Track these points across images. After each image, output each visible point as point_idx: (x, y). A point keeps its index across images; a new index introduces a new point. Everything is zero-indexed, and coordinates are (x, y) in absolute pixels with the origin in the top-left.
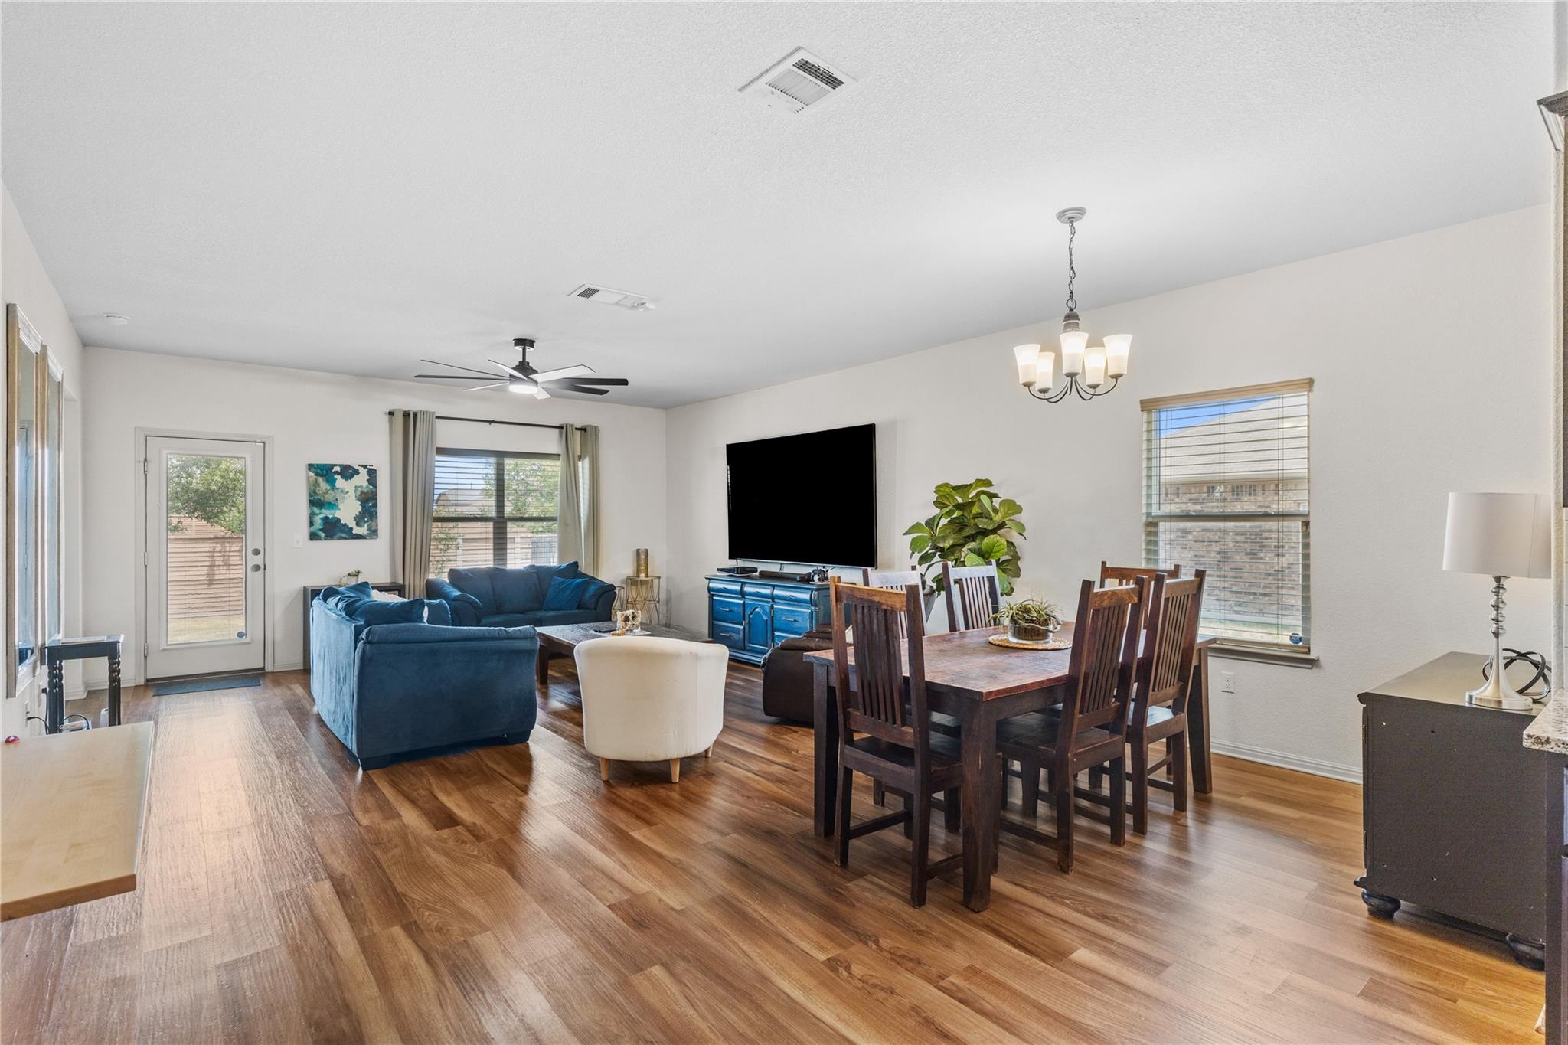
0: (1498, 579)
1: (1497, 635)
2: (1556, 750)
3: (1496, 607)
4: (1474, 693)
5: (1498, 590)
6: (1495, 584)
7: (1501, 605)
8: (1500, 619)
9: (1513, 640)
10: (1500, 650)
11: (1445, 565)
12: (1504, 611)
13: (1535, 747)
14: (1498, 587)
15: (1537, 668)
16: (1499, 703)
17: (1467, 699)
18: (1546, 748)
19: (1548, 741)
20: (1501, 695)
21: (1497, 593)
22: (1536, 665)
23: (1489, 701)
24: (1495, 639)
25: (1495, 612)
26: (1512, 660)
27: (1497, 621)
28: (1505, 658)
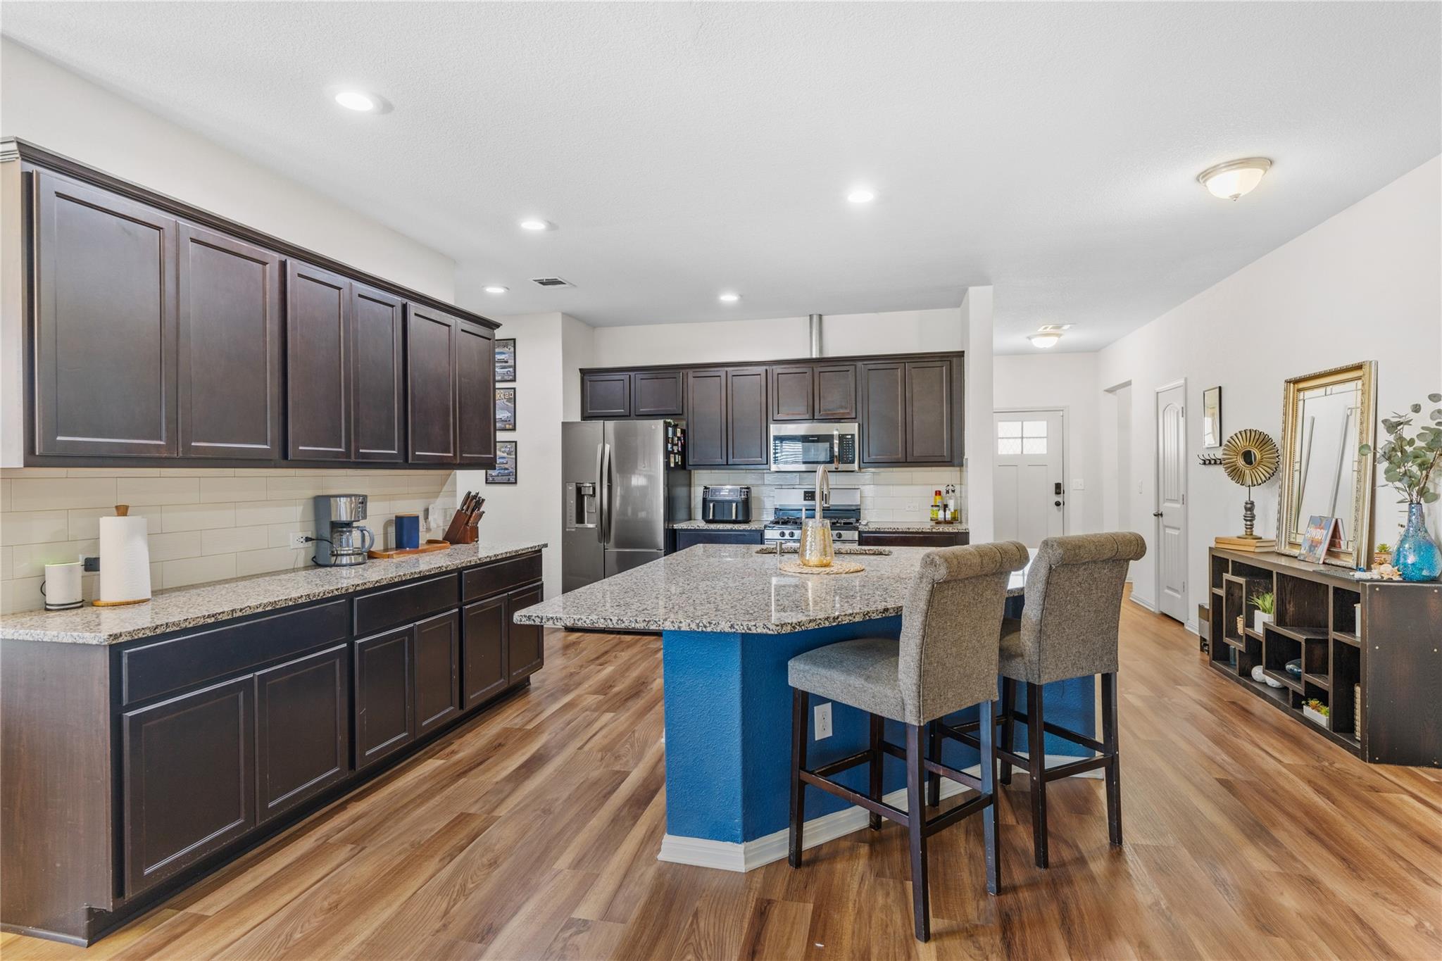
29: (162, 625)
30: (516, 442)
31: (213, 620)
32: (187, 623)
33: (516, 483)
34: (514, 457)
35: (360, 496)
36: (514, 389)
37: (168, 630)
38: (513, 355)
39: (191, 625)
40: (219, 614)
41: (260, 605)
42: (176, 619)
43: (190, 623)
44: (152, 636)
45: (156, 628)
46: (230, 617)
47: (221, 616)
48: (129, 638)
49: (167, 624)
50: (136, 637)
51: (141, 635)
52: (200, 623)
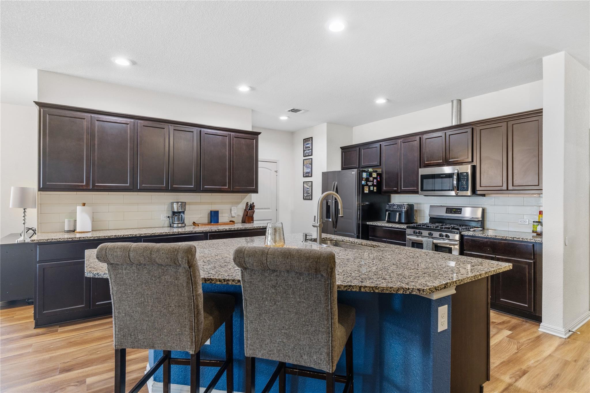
0: (24, 209)
1: (24, 224)
2: (36, 242)
3: (24, 217)
4: (18, 240)
5: (25, 212)
6: (24, 211)
7: (25, 216)
8: (25, 220)
9: (28, 225)
10: (25, 228)
11: (10, 207)
12: (26, 217)
13: (32, 242)
14: (24, 212)
15: (34, 231)
16: (25, 241)
17: (16, 242)
18: (34, 242)
19: (34, 240)
20: (25, 239)
21: (24, 213)
22: (33, 230)
23: (22, 241)
24: (24, 225)
25: (24, 218)
26: (29, 230)
27: (24, 220)
28: (26, 230)
29: (50, 239)
30: (312, 182)
31: (71, 240)
32: (60, 240)
33: (312, 199)
34: (311, 188)
35: (183, 202)
36: (312, 159)
37: (52, 241)
38: (311, 144)
39: (62, 240)
40: (74, 238)
41: (92, 237)
42: (56, 238)
43: (61, 240)
44: (46, 242)
45: (48, 239)
46: (78, 239)
47: (75, 239)
48: (38, 242)
49: (52, 239)
50: (40, 242)
51: (42, 241)
52: (66, 240)
